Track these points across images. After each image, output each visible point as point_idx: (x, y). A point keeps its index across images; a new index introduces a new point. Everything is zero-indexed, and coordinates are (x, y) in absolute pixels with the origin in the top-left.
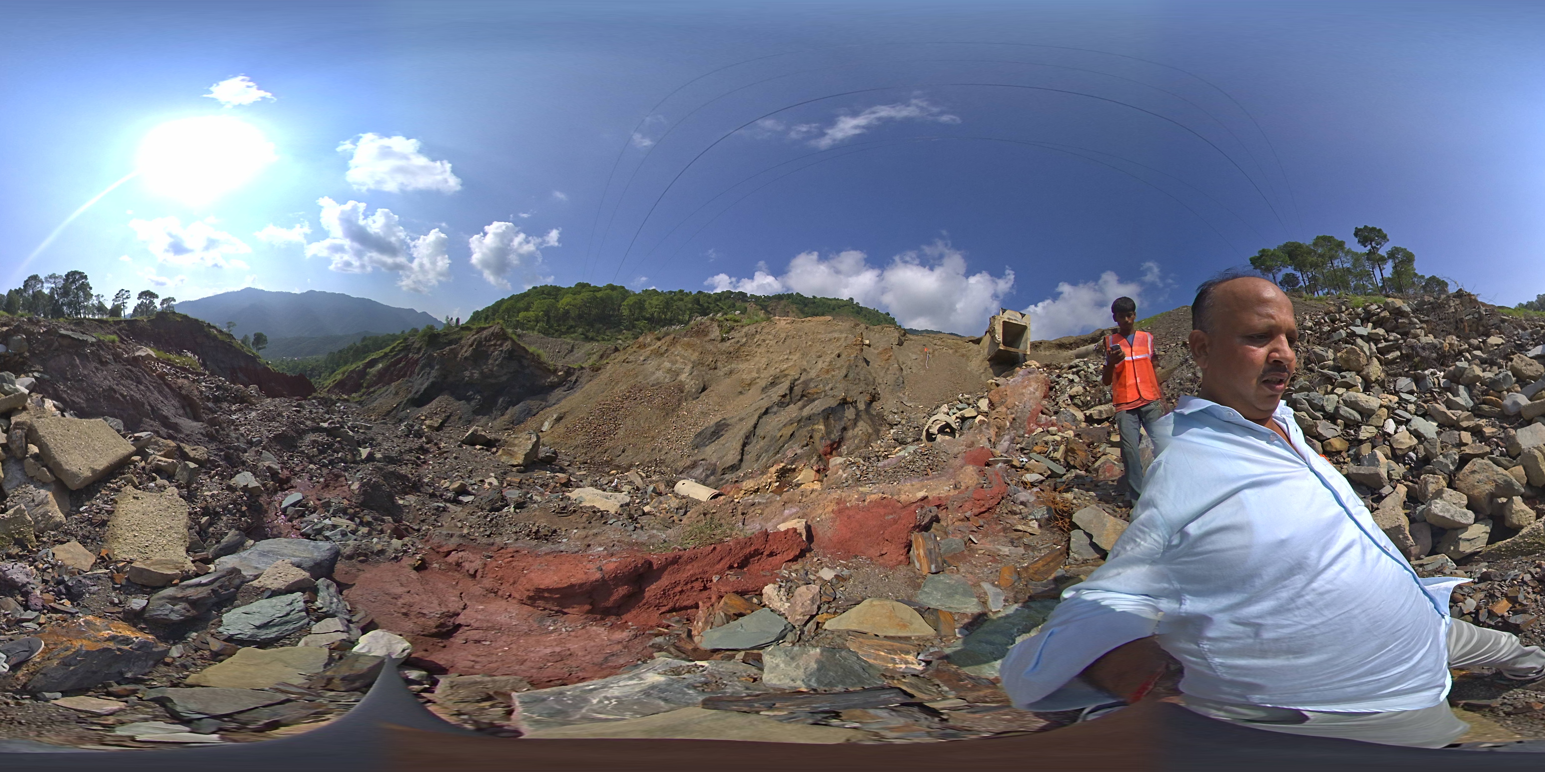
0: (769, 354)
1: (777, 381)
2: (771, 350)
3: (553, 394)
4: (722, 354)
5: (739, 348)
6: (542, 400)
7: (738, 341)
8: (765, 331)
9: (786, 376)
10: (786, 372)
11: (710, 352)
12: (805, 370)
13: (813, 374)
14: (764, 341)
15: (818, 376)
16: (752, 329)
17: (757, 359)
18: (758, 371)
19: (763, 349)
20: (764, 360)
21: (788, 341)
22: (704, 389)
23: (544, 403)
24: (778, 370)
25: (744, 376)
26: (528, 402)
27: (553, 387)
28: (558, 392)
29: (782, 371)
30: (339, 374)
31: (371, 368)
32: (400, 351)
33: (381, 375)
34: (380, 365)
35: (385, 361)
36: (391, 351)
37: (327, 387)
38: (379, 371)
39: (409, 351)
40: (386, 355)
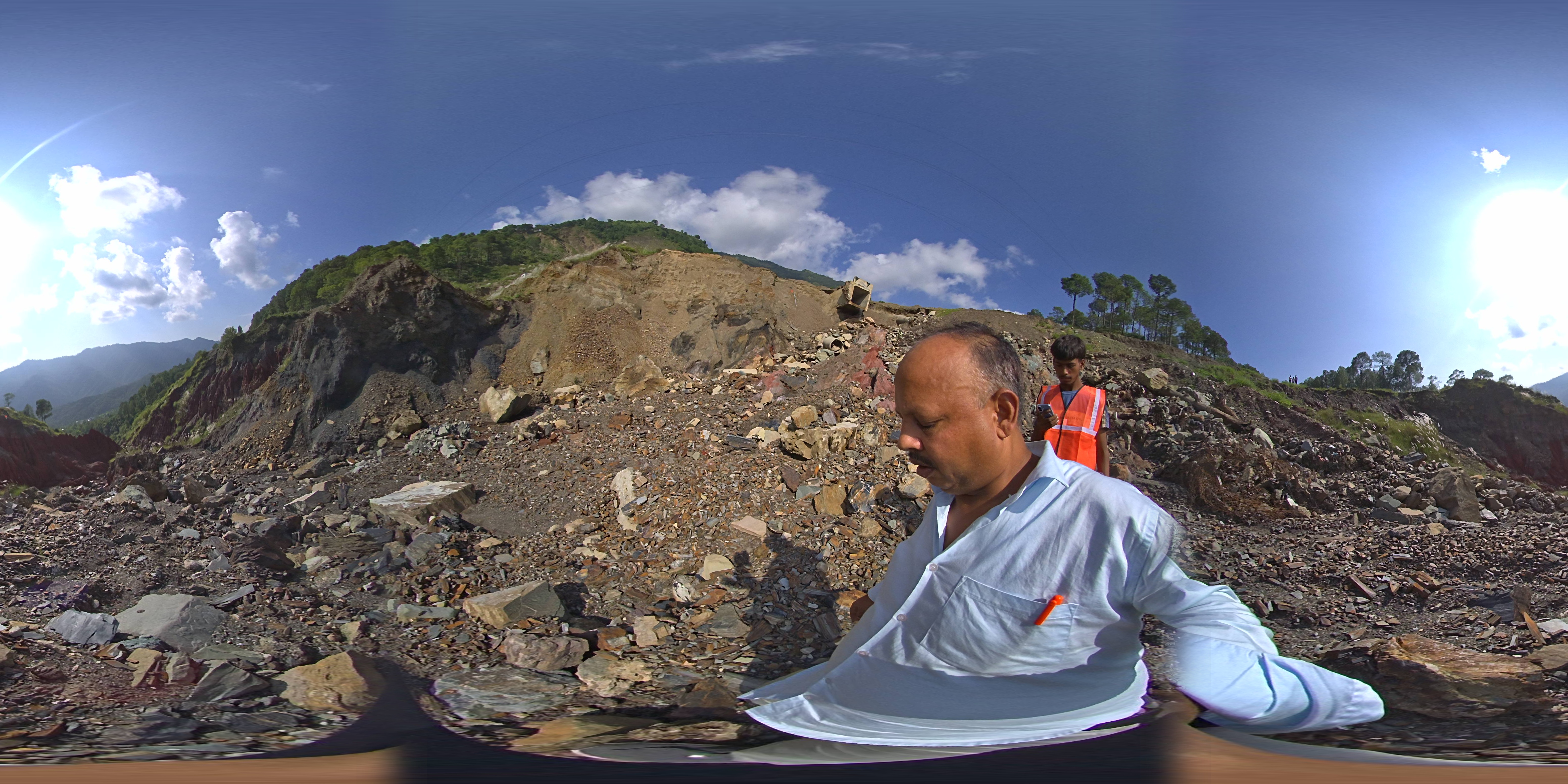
27: (497, 325)
30: (140, 420)
31: (177, 400)
32: (203, 370)
33: (193, 404)
34: (187, 393)
35: (192, 387)
36: (193, 374)
37: (130, 439)
38: (188, 400)
39: (215, 366)
40: (189, 379)
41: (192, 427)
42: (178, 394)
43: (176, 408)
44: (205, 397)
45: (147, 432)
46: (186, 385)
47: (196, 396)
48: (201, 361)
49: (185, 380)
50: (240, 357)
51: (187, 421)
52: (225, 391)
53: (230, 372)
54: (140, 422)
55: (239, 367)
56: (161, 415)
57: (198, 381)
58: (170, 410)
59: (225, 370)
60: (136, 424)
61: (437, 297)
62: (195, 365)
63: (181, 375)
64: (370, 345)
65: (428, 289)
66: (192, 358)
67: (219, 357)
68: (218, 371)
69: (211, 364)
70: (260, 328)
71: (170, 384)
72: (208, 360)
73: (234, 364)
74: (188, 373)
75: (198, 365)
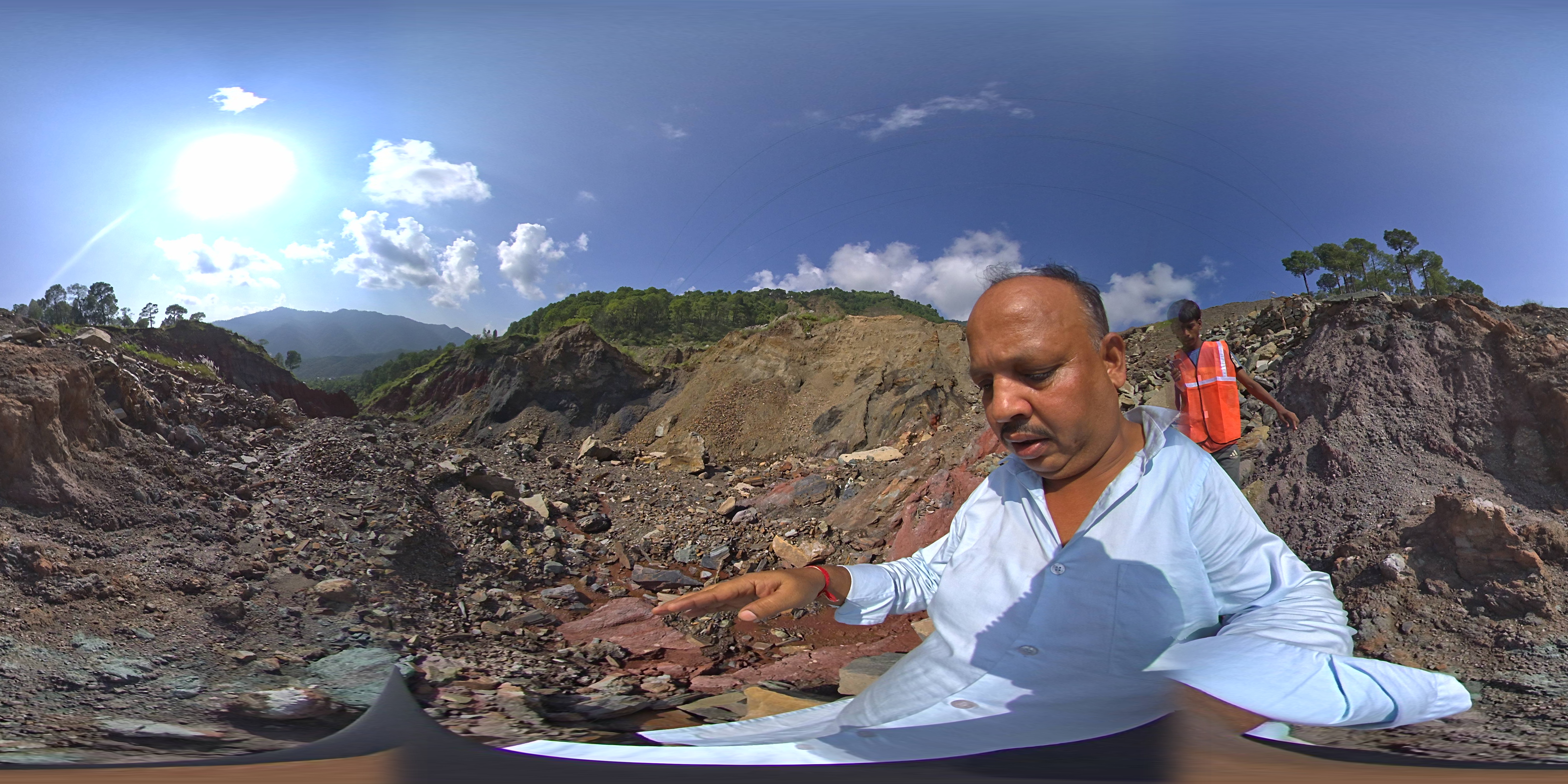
0: (852, 350)
1: (866, 373)
2: (853, 346)
3: (653, 397)
4: (809, 351)
5: (823, 345)
6: (644, 404)
7: (821, 339)
8: (844, 328)
9: (873, 368)
10: (873, 365)
11: (798, 350)
12: (888, 363)
13: (897, 366)
14: (844, 338)
15: (904, 367)
16: (832, 327)
17: (842, 354)
18: (846, 365)
19: (845, 345)
20: (849, 355)
21: (867, 338)
22: (802, 383)
23: (647, 408)
24: (865, 363)
25: (836, 370)
26: (629, 407)
27: (651, 389)
28: (657, 395)
29: (867, 365)
31: (417, 384)
32: (446, 364)
33: (429, 390)
34: (427, 380)
35: (431, 376)
36: (436, 365)
37: (367, 406)
38: (426, 387)
39: (456, 363)
40: (431, 369)
41: (422, 410)
42: (418, 378)
43: (413, 390)
44: (440, 388)
45: (383, 404)
46: (427, 373)
47: (433, 385)
48: (446, 356)
49: (428, 368)
50: (479, 362)
51: (420, 404)
52: (457, 387)
53: (467, 372)
54: (379, 393)
55: (475, 370)
56: (399, 392)
57: (438, 372)
58: (407, 390)
59: (464, 369)
60: (375, 394)
61: (597, 360)
62: (440, 357)
63: (427, 362)
64: (537, 387)
65: (593, 352)
66: (443, 348)
67: (461, 358)
68: (457, 368)
69: (453, 361)
70: (503, 342)
71: (415, 367)
72: (452, 357)
73: (472, 367)
74: (432, 363)
75: (442, 359)
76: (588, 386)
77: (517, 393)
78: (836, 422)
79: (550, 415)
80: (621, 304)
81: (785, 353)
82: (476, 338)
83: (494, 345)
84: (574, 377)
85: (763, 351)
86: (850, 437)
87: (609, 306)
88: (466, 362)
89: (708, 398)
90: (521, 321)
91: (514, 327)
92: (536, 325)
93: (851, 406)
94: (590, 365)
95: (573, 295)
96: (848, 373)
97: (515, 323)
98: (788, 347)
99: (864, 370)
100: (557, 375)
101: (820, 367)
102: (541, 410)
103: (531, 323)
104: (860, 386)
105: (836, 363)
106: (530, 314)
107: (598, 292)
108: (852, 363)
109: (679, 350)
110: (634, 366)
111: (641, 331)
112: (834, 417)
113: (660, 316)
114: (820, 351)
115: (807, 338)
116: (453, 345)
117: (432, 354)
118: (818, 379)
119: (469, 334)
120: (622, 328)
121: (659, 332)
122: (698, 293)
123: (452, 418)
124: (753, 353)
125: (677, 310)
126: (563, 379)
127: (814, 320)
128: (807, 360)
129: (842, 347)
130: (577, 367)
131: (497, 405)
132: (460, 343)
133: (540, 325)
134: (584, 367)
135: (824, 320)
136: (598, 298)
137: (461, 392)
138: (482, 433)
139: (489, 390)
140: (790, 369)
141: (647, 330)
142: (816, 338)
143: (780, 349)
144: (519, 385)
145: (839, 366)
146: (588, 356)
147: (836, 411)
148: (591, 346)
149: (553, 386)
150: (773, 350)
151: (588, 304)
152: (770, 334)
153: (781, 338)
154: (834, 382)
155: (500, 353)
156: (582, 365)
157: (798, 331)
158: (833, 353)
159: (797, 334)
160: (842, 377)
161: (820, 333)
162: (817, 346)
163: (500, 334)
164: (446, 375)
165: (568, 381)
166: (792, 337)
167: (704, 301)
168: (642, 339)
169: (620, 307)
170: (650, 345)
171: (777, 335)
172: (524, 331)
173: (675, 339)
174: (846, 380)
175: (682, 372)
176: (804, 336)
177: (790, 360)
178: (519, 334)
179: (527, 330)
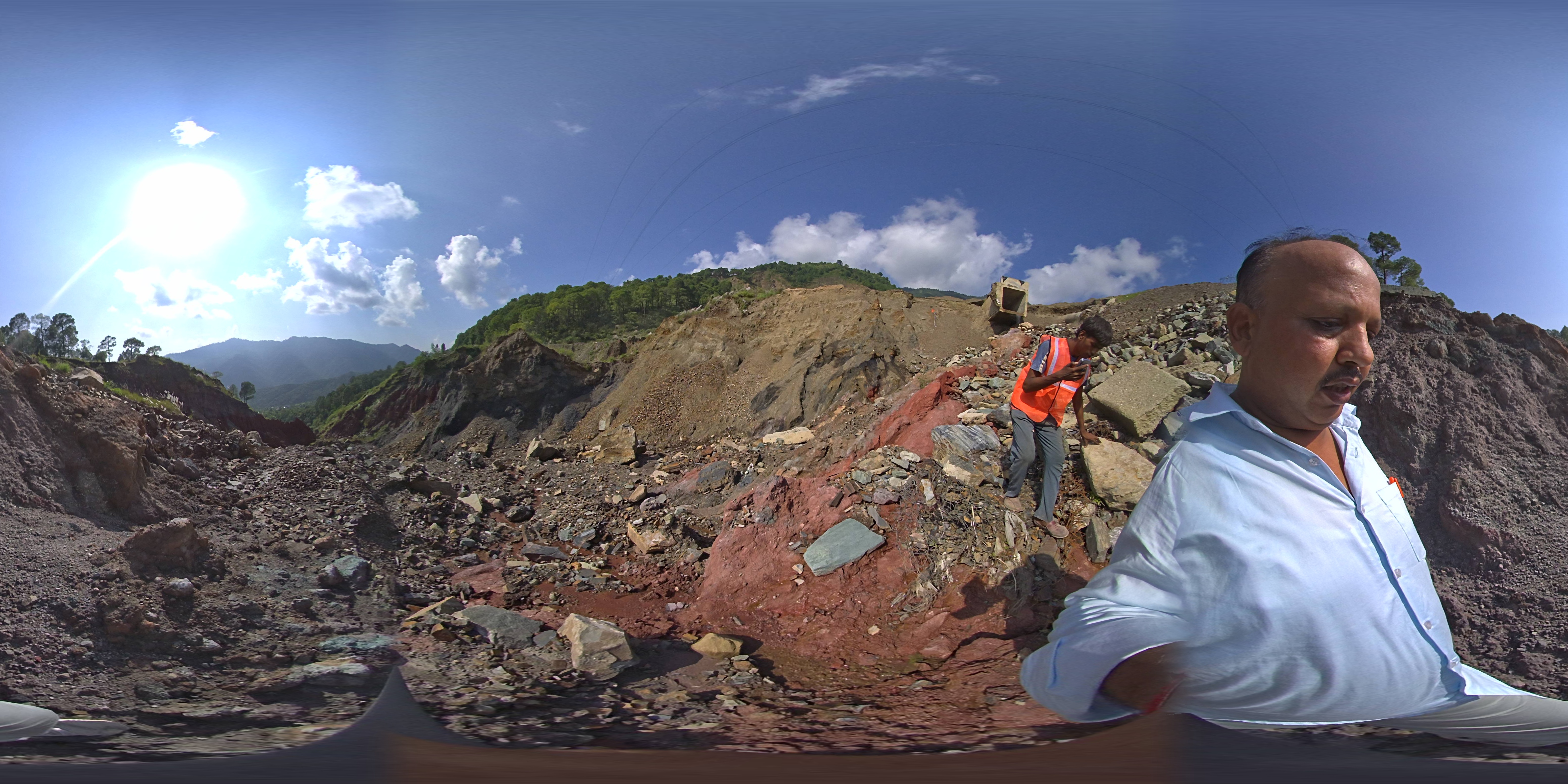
0: (791, 324)
1: (805, 346)
2: (792, 320)
3: (594, 393)
4: (746, 328)
5: (761, 321)
6: (586, 401)
7: (759, 315)
8: (782, 302)
9: (812, 341)
10: (812, 338)
11: (735, 328)
12: (829, 333)
13: (837, 337)
14: (783, 312)
15: (844, 338)
16: (769, 301)
17: (780, 329)
18: (785, 339)
19: (783, 320)
20: (788, 330)
21: (806, 310)
22: (740, 362)
23: (588, 404)
24: (803, 337)
25: (774, 346)
26: (572, 405)
27: (592, 385)
28: (598, 390)
29: (806, 338)
30: (334, 417)
31: (369, 406)
32: (397, 384)
33: (381, 411)
34: (378, 402)
35: (383, 396)
36: (387, 386)
37: (324, 432)
38: (378, 408)
39: (407, 382)
40: (382, 390)
41: (376, 430)
42: (370, 401)
43: (366, 413)
44: (392, 408)
45: (339, 428)
46: (378, 395)
47: (385, 405)
48: (396, 375)
49: (379, 390)
50: (429, 378)
51: (374, 425)
52: (411, 406)
53: (418, 390)
54: (334, 418)
55: (426, 387)
56: (353, 416)
57: (389, 392)
58: (361, 413)
59: (415, 387)
60: (330, 420)
61: (536, 364)
62: (390, 378)
63: (377, 383)
64: (482, 397)
65: (532, 357)
66: (393, 367)
67: (412, 375)
68: (409, 387)
69: (404, 380)
70: (451, 356)
71: (367, 389)
72: (402, 376)
73: (423, 384)
74: (383, 384)
75: (393, 379)
76: (530, 390)
77: (464, 405)
78: (774, 400)
79: (497, 422)
80: (561, 302)
81: (722, 334)
82: (424, 354)
83: (442, 360)
84: (517, 384)
85: (699, 334)
86: (786, 414)
87: (549, 306)
88: (417, 379)
89: (647, 388)
90: (467, 332)
91: (461, 338)
92: (481, 334)
93: (788, 382)
94: (530, 370)
95: (514, 300)
96: (787, 348)
97: (461, 334)
98: (725, 327)
99: (804, 343)
100: (499, 383)
101: (759, 344)
102: (488, 418)
103: (476, 333)
104: (798, 360)
105: (773, 339)
106: (475, 324)
107: (537, 294)
108: (791, 336)
109: (622, 342)
110: (574, 365)
111: (584, 327)
112: (771, 394)
113: (602, 310)
114: (759, 327)
115: (744, 315)
116: (403, 363)
117: (382, 374)
118: (756, 357)
119: (418, 350)
120: (565, 327)
121: (602, 325)
122: (637, 282)
123: (406, 436)
124: (690, 336)
125: (618, 301)
126: (506, 387)
127: (750, 297)
128: (746, 338)
129: (781, 321)
130: (518, 373)
131: (447, 419)
132: (410, 360)
133: (485, 333)
134: (525, 373)
135: (760, 296)
136: (539, 300)
137: (414, 410)
138: (435, 447)
139: (438, 405)
140: (727, 349)
141: (590, 325)
142: (753, 315)
143: (716, 329)
144: (465, 398)
145: (778, 341)
146: (527, 361)
147: (774, 388)
148: (530, 351)
149: (498, 394)
150: (709, 331)
151: (530, 307)
152: (706, 315)
153: (717, 319)
154: (773, 358)
155: (448, 367)
156: (522, 371)
157: (735, 309)
158: (771, 328)
159: (733, 313)
160: (781, 352)
161: (757, 309)
162: (754, 323)
163: (448, 347)
164: (398, 394)
165: (511, 388)
166: (728, 316)
167: (643, 289)
168: (586, 334)
169: (561, 306)
170: (594, 340)
171: (713, 316)
172: (470, 341)
173: (619, 330)
174: (785, 354)
175: (621, 364)
176: (741, 314)
177: (727, 340)
178: (465, 346)
179: (473, 339)
